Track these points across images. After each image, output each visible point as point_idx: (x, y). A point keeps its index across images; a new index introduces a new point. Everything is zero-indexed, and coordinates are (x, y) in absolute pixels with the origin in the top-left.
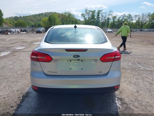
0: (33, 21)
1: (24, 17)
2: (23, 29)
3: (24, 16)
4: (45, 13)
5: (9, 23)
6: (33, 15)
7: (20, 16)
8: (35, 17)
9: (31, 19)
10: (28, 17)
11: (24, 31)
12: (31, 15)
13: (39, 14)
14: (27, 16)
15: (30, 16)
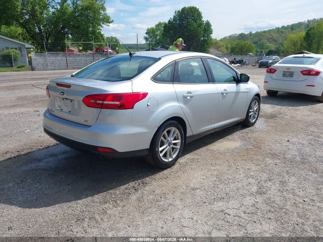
0: (276, 41)
1: (257, 33)
2: (238, 58)
3: (259, 31)
4: (308, 21)
5: (225, 46)
6: (278, 29)
7: (251, 33)
8: (282, 32)
9: (271, 37)
10: (265, 34)
11: (238, 62)
12: (273, 29)
13: (293, 25)
14: (264, 32)
15: (270, 31)
